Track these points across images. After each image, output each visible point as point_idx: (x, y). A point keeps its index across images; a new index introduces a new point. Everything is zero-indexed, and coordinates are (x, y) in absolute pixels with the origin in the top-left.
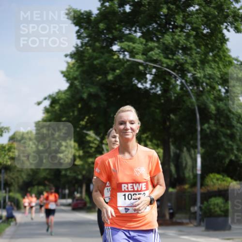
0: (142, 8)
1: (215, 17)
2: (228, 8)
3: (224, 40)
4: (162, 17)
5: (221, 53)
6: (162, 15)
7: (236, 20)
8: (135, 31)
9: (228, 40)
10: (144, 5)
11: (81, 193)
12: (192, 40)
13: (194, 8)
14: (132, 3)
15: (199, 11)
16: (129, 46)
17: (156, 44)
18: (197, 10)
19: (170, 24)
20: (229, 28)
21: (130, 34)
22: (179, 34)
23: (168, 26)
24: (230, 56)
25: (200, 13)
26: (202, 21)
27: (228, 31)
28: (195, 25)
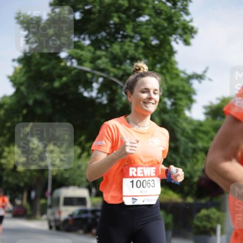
0: (93, 16)
1: (164, 28)
2: (178, 21)
3: (172, 52)
4: (112, 26)
5: (169, 66)
6: (111, 24)
7: (186, 33)
8: (84, 39)
9: (175, 52)
10: (94, 13)
11: (22, 199)
12: (140, 50)
13: (144, 19)
14: (81, 11)
15: (149, 22)
16: (77, 53)
17: (104, 53)
18: (147, 21)
19: (119, 34)
20: (178, 40)
21: (78, 42)
22: (128, 44)
23: (116, 35)
24: (177, 69)
25: (149, 24)
26: (152, 32)
27: (177, 43)
28: (144, 36)
